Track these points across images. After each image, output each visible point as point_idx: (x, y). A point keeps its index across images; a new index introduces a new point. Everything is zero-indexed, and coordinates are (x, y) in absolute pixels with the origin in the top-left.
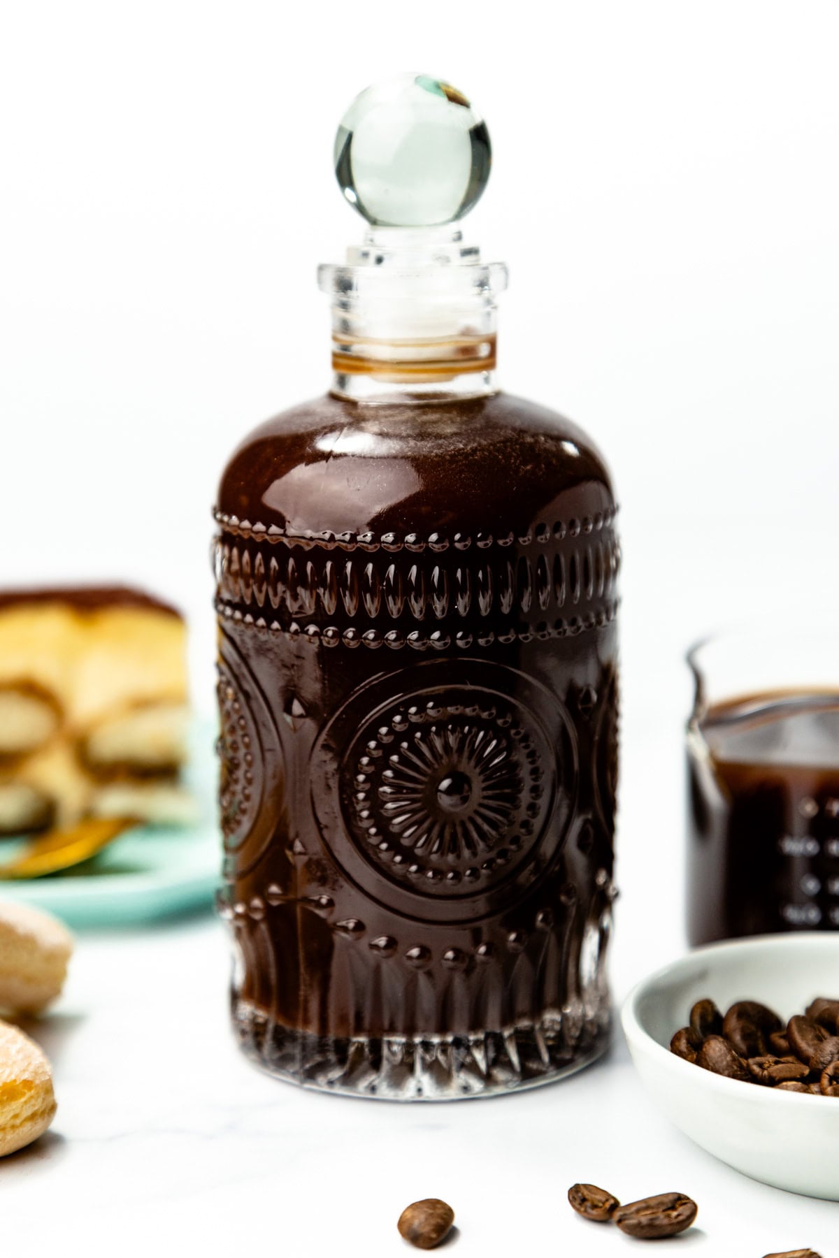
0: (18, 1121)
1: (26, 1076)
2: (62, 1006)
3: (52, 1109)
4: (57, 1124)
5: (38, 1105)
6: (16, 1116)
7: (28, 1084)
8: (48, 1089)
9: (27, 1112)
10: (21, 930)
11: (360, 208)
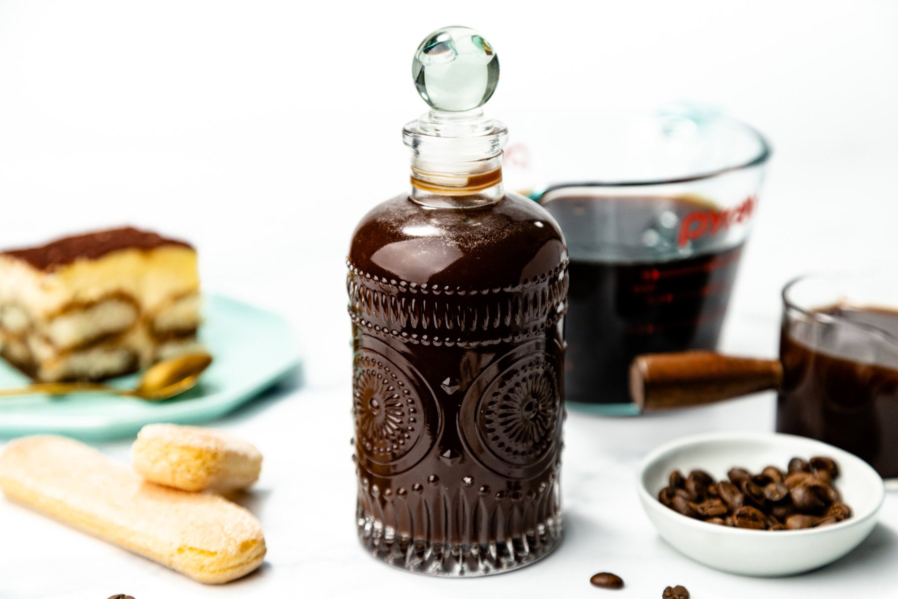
0: (250, 560)
1: (253, 537)
2: (260, 485)
3: (264, 552)
4: (268, 558)
5: (259, 551)
6: (249, 558)
7: (254, 541)
8: (263, 542)
9: (254, 555)
10: (241, 452)
11: (430, 102)
